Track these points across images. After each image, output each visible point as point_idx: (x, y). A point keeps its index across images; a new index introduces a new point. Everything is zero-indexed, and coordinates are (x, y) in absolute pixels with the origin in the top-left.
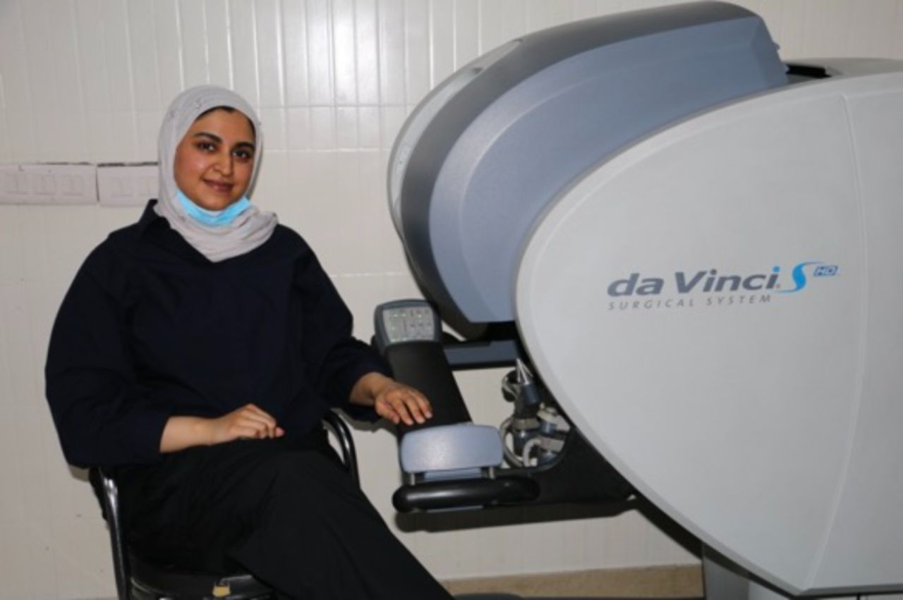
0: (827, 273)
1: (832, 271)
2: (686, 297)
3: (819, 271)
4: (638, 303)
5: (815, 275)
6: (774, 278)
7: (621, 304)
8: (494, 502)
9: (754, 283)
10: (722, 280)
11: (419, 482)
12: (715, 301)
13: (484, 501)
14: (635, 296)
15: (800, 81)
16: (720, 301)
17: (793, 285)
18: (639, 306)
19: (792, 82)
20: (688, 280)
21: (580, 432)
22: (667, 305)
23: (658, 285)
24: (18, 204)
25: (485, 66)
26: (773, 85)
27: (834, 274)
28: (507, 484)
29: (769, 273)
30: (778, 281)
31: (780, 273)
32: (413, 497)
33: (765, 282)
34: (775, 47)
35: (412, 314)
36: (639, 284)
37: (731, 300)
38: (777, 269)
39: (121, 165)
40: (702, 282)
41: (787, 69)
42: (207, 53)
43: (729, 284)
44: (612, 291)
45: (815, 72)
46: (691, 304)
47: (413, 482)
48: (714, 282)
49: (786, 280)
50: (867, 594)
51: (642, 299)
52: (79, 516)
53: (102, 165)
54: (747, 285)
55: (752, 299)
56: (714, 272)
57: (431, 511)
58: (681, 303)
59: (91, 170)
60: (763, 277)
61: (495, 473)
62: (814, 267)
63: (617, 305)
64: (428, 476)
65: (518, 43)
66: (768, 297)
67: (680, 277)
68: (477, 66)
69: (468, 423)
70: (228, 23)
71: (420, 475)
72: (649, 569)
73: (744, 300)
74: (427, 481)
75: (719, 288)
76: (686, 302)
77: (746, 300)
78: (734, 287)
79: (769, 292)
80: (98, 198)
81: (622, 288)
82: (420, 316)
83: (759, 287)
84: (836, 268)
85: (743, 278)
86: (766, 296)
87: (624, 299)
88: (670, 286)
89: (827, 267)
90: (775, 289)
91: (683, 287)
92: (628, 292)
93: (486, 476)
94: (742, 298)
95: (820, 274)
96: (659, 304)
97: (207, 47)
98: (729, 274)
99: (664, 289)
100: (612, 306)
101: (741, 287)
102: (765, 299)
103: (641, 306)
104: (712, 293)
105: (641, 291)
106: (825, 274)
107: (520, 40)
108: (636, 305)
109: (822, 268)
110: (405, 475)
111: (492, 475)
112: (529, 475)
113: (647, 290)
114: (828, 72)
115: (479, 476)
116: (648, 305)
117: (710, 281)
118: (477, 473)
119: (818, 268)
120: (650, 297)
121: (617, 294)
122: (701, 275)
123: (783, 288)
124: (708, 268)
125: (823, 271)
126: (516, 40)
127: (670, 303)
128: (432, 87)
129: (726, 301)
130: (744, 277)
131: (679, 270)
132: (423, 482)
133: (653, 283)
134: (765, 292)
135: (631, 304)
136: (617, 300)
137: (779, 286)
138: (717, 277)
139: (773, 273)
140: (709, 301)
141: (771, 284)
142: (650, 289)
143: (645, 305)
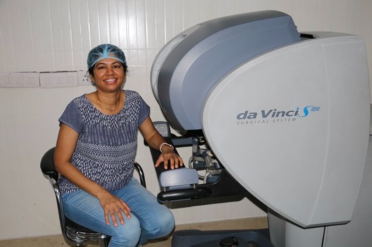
0: (316, 109)
1: (318, 109)
2: (265, 119)
3: (313, 109)
5: (311, 110)
6: (297, 112)
7: (242, 122)
8: (196, 197)
9: (290, 114)
10: (279, 113)
11: (167, 190)
12: (276, 121)
13: (192, 197)
14: (247, 119)
15: (305, 40)
16: (278, 120)
17: (304, 114)
19: (302, 40)
20: (266, 113)
22: (258, 122)
23: (255, 115)
24: (10, 88)
25: (188, 34)
26: (295, 41)
27: (318, 110)
28: (200, 190)
29: (295, 110)
30: (299, 113)
31: (299, 110)
32: (165, 196)
33: (294, 113)
34: (295, 27)
35: (159, 127)
36: (248, 115)
37: (282, 121)
38: (298, 109)
40: (271, 114)
41: (300, 35)
42: (81, 30)
43: (281, 114)
44: (238, 117)
46: (267, 122)
47: (165, 190)
48: (276, 114)
49: (301, 113)
50: (328, 226)
51: (249, 120)
53: (41, 73)
54: (287, 115)
55: (289, 120)
56: (275, 110)
57: (172, 201)
58: (264, 122)
59: (37, 74)
60: (293, 111)
61: (196, 186)
62: (311, 108)
63: (240, 123)
65: (200, 26)
67: (263, 112)
68: (185, 34)
69: (184, 168)
70: (89, 19)
71: (167, 188)
72: (247, 219)
75: (277, 116)
76: (266, 121)
77: (287, 120)
78: (283, 116)
79: (296, 117)
80: (40, 85)
81: (242, 116)
82: (162, 127)
83: (292, 115)
84: (319, 108)
87: (243, 120)
88: (260, 115)
89: (316, 108)
90: (297, 115)
91: (264, 116)
92: (244, 118)
93: (192, 187)
94: (286, 119)
95: (313, 110)
96: (256, 122)
97: (80, 28)
98: (280, 111)
99: (257, 117)
100: (238, 123)
101: (285, 115)
102: (294, 120)
103: (249, 123)
104: (275, 118)
105: (249, 118)
106: (315, 110)
107: (201, 24)
108: (247, 123)
109: (314, 108)
110: (162, 188)
111: (194, 187)
112: (208, 186)
114: (314, 36)
115: (190, 187)
116: (252, 122)
117: (274, 113)
118: (188, 186)
119: (312, 108)
120: (252, 119)
121: (240, 119)
122: (271, 111)
124: (273, 109)
125: (314, 109)
126: (199, 24)
127: (260, 122)
128: (166, 43)
129: (280, 120)
130: (286, 111)
131: (263, 109)
132: (169, 190)
133: (253, 114)
134: (294, 117)
135: (245, 122)
136: (240, 121)
137: (299, 115)
138: (277, 112)
139: (297, 110)
140: (274, 121)
141: (296, 114)
142: (252, 117)
143: (251, 123)
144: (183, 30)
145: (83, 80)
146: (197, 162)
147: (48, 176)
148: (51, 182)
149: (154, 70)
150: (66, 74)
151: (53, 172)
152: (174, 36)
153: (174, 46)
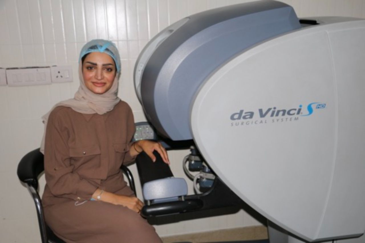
0: (321, 107)
1: (323, 106)
2: (263, 119)
3: (318, 106)
4: (243, 123)
5: (316, 108)
6: (300, 110)
7: (236, 124)
8: (185, 211)
9: (292, 112)
10: (279, 112)
11: (152, 204)
12: (275, 121)
13: (180, 211)
14: (242, 120)
16: (278, 120)
17: (308, 113)
18: (244, 124)
20: (264, 112)
21: (220, 178)
23: (252, 114)
25: (175, 29)
26: (296, 29)
27: (324, 108)
28: (189, 203)
29: (298, 108)
30: (301, 111)
31: (302, 108)
32: (149, 210)
33: (296, 112)
35: (144, 128)
36: (243, 115)
37: (282, 120)
38: (301, 106)
39: (17, 68)
40: (270, 113)
42: (52, 19)
43: (281, 113)
44: (232, 118)
45: (312, 23)
46: (266, 122)
47: (149, 204)
48: (275, 113)
49: (305, 111)
51: (245, 121)
52: (4, 219)
53: (8, 69)
54: (289, 113)
55: (291, 119)
56: (275, 108)
57: (157, 216)
58: (261, 122)
59: (3, 71)
60: (295, 110)
61: (184, 198)
62: (316, 104)
63: (234, 124)
64: (155, 201)
65: (188, 19)
66: (298, 118)
67: (261, 111)
68: (171, 29)
69: (172, 177)
70: (61, 6)
71: (151, 201)
73: (288, 120)
74: (155, 203)
75: (277, 115)
76: (264, 121)
77: (289, 120)
78: (283, 114)
79: (298, 116)
80: (7, 83)
81: (236, 116)
82: (147, 129)
83: (294, 114)
84: (325, 105)
85: (287, 110)
86: (297, 118)
87: (237, 121)
88: (257, 115)
89: (321, 105)
90: (300, 114)
91: (262, 115)
92: (239, 118)
93: (181, 200)
94: (287, 119)
95: (318, 108)
96: (252, 123)
97: (52, 17)
98: (281, 109)
99: (254, 116)
100: (232, 124)
101: (286, 114)
102: (296, 119)
103: (245, 124)
104: (274, 117)
105: (244, 118)
106: (321, 108)
107: (189, 18)
108: (242, 124)
109: (319, 105)
110: (145, 201)
111: (183, 199)
112: (199, 198)
113: (247, 117)
114: (318, 22)
115: (178, 200)
116: (248, 123)
117: (273, 112)
120: (248, 120)
121: (234, 119)
122: (269, 110)
123: (303, 114)
124: (272, 107)
125: (320, 106)
126: (187, 18)
127: (257, 122)
129: (280, 120)
131: (260, 108)
132: (153, 204)
133: (249, 114)
134: (296, 116)
135: (240, 123)
136: (234, 122)
137: (302, 113)
138: (276, 110)
139: (299, 108)
140: (273, 121)
141: (298, 113)
142: (248, 117)
143: (246, 124)
144: (169, 25)
145: (57, 77)
146: (193, 162)
147: (26, 184)
148: (30, 190)
149: (137, 70)
150: (37, 70)
151: (32, 179)
152: (159, 32)
153: (159, 43)
